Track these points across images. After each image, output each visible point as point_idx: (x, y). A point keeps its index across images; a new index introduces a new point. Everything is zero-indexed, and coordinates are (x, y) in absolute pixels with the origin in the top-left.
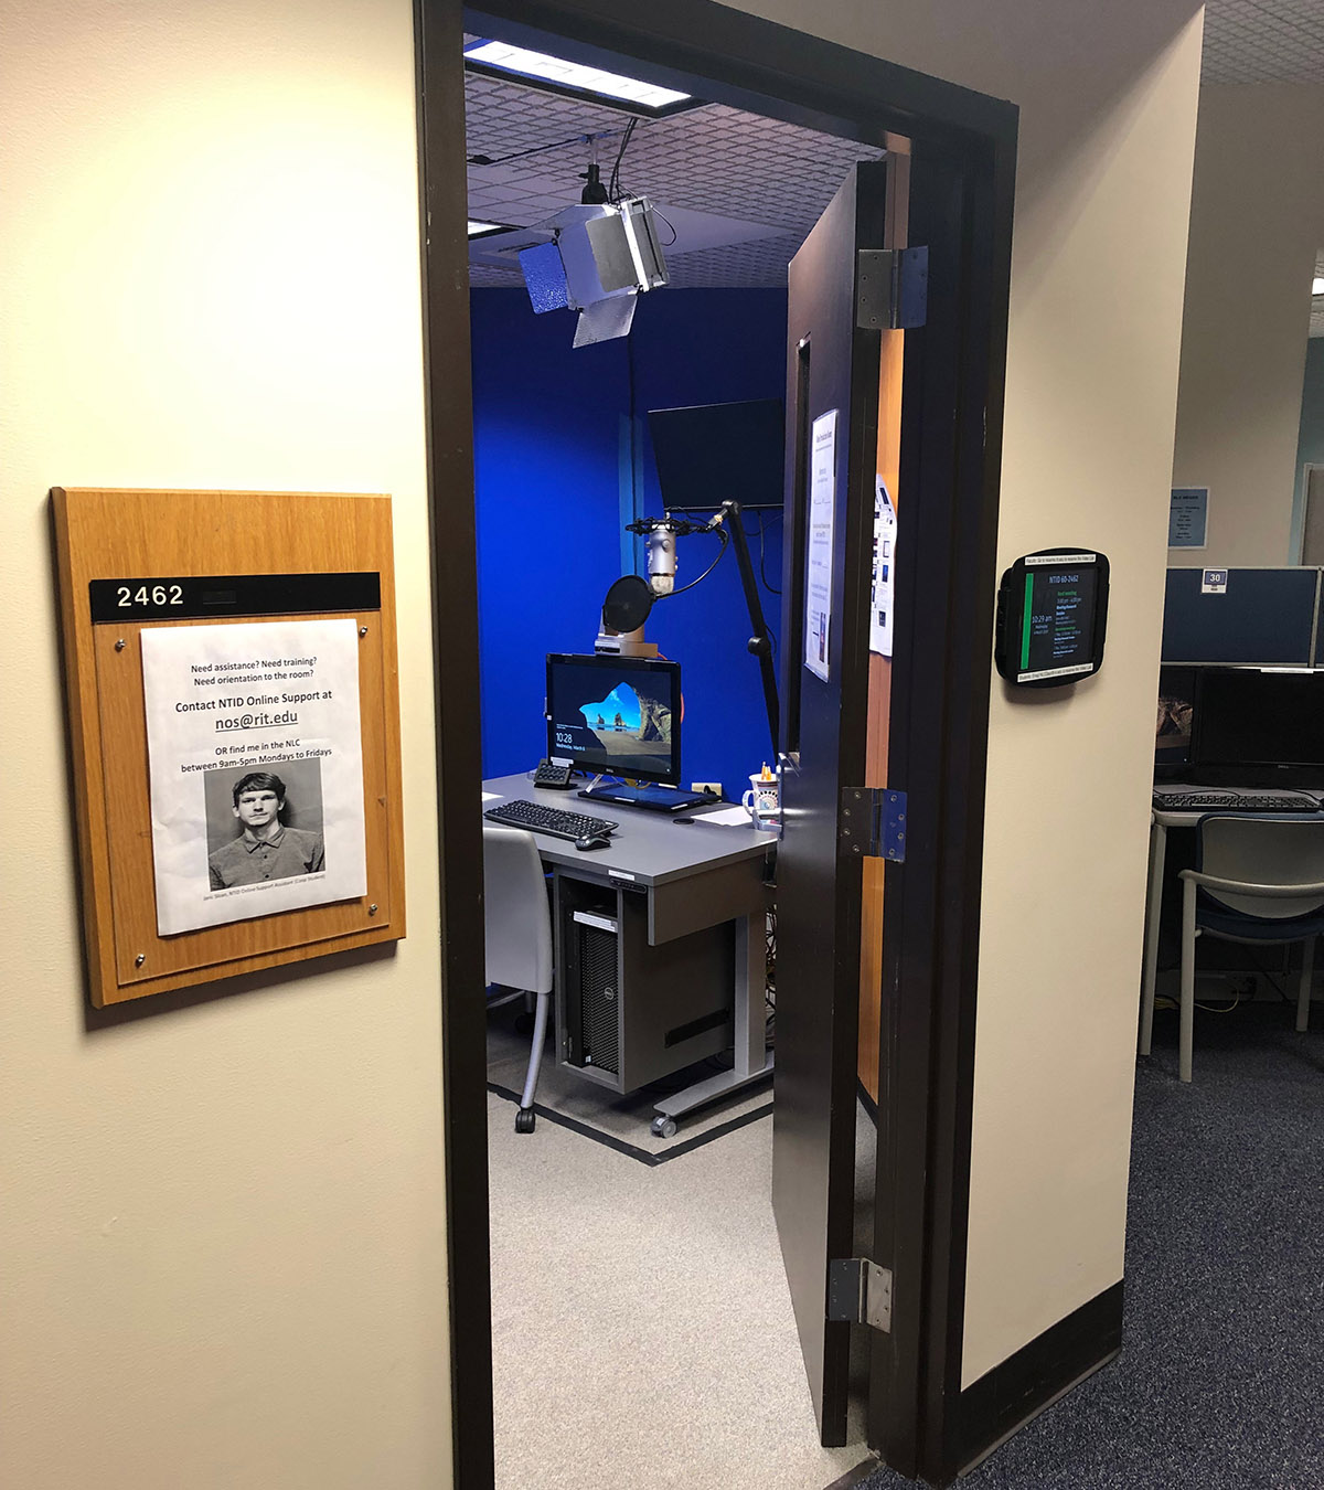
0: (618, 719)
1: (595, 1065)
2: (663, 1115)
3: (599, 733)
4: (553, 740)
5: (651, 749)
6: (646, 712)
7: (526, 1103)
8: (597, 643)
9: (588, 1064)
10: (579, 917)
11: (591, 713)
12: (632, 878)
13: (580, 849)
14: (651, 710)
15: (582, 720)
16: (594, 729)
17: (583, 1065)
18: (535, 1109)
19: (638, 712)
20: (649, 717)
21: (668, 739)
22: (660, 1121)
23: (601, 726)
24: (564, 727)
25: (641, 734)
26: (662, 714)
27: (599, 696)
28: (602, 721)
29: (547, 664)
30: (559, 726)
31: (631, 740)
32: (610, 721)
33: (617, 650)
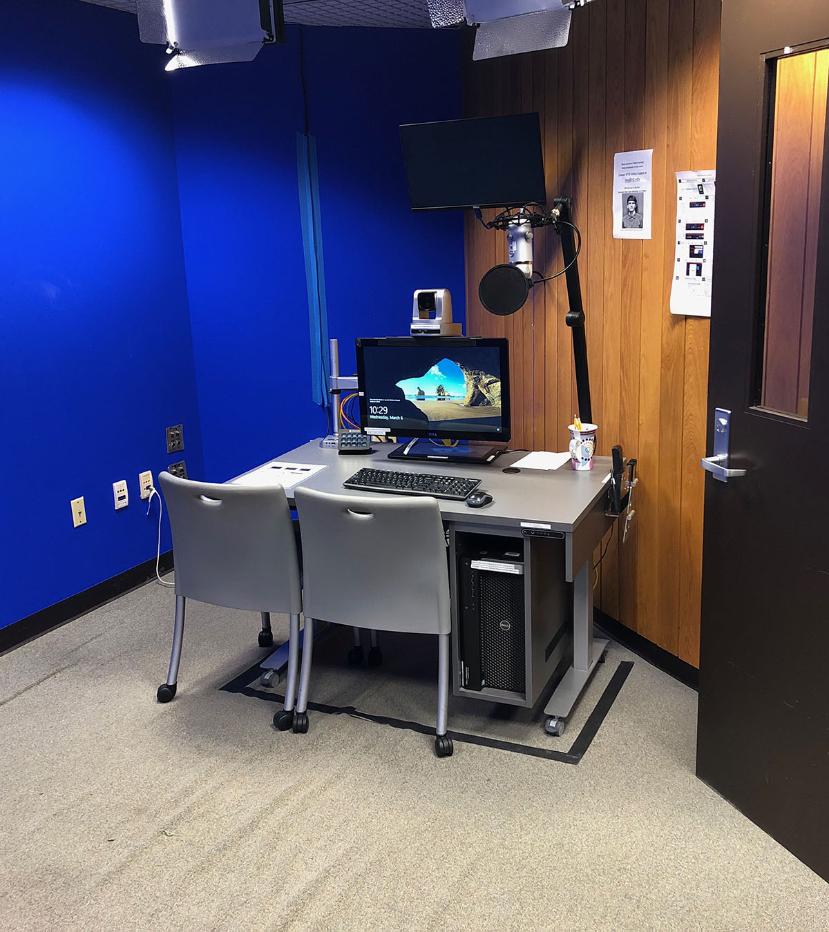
0: (440, 390)
1: (489, 686)
2: (552, 717)
3: (418, 405)
4: (367, 412)
5: (479, 412)
6: (472, 383)
7: (441, 731)
8: (413, 327)
9: (484, 686)
10: (476, 565)
11: (409, 387)
12: (548, 527)
13: (471, 506)
14: (478, 380)
15: (400, 393)
16: (414, 401)
17: (480, 688)
18: (448, 735)
19: (464, 382)
20: (476, 387)
21: (498, 403)
22: (553, 724)
23: (422, 397)
24: (378, 401)
25: (467, 401)
26: (490, 383)
27: (419, 370)
28: (421, 393)
29: (357, 348)
30: (372, 401)
31: (456, 406)
32: (431, 391)
33: (438, 331)
